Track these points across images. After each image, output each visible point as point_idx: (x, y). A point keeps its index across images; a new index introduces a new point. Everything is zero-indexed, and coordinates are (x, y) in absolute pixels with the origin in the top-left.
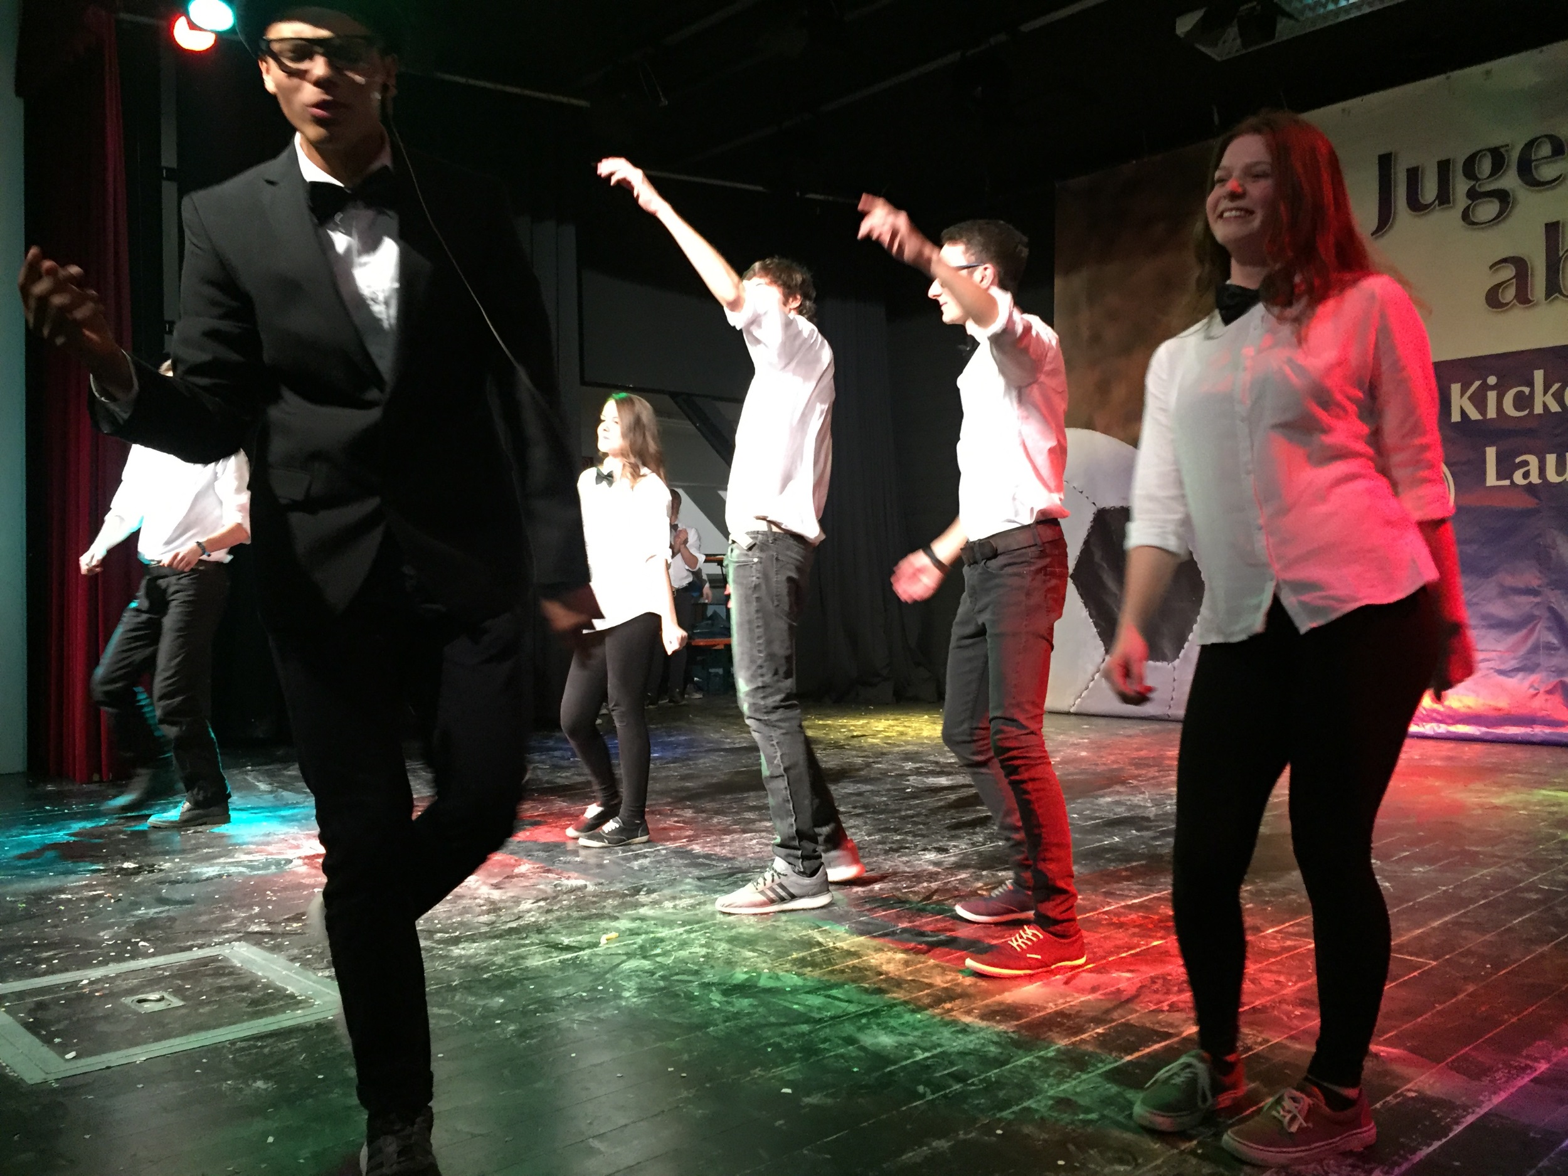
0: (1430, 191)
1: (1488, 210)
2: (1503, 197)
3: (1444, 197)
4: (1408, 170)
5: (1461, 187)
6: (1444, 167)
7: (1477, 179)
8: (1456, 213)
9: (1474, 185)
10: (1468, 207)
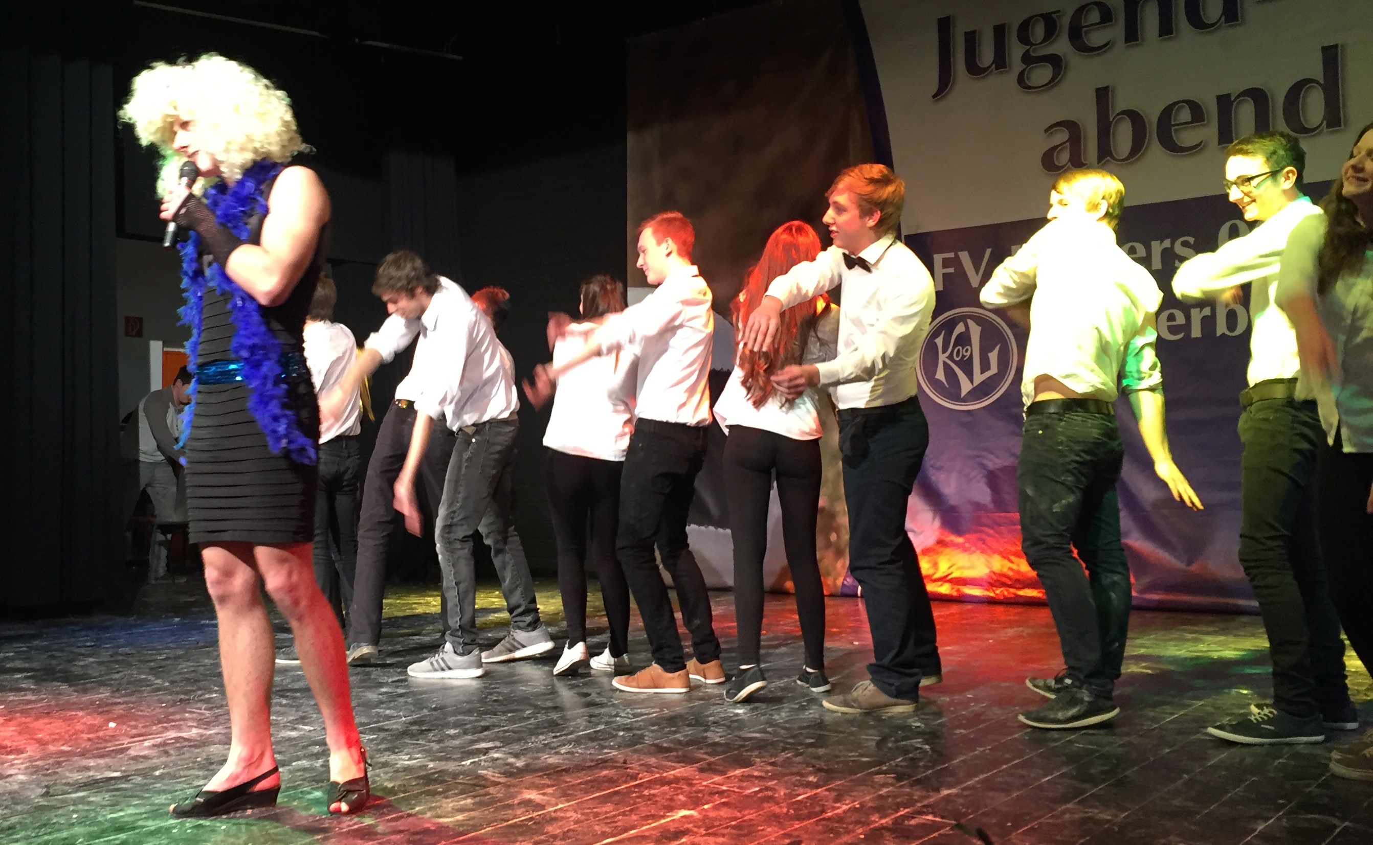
0: (987, 56)
1: (1043, 74)
2: (1056, 62)
3: (1001, 61)
4: (966, 34)
5: (1016, 51)
6: (1000, 32)
7: (1032, 44)
8: (1013, 76)
9: (1028, 51)
10: (1024, 70)
